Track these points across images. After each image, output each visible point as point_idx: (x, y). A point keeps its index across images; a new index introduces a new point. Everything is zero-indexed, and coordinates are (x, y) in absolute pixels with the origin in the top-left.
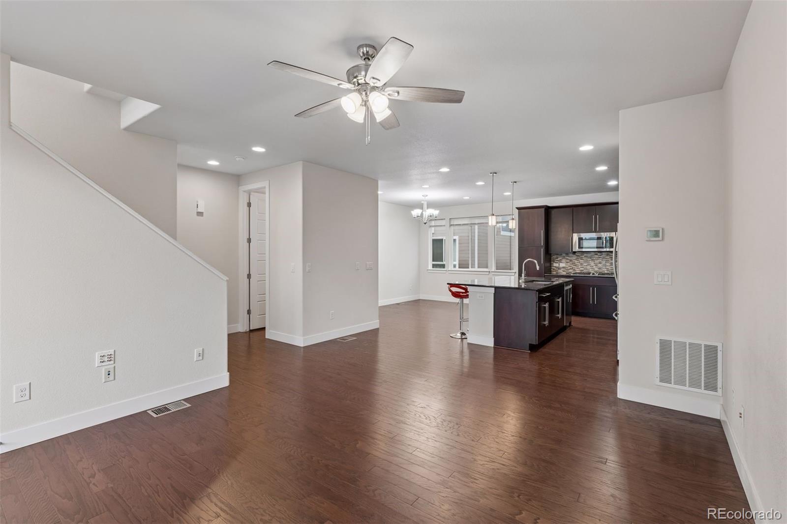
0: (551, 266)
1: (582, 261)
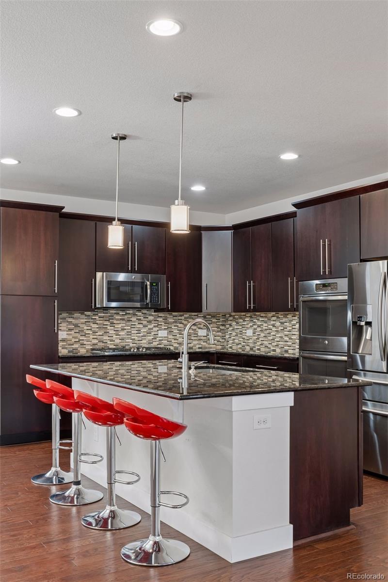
1: (96, 326)
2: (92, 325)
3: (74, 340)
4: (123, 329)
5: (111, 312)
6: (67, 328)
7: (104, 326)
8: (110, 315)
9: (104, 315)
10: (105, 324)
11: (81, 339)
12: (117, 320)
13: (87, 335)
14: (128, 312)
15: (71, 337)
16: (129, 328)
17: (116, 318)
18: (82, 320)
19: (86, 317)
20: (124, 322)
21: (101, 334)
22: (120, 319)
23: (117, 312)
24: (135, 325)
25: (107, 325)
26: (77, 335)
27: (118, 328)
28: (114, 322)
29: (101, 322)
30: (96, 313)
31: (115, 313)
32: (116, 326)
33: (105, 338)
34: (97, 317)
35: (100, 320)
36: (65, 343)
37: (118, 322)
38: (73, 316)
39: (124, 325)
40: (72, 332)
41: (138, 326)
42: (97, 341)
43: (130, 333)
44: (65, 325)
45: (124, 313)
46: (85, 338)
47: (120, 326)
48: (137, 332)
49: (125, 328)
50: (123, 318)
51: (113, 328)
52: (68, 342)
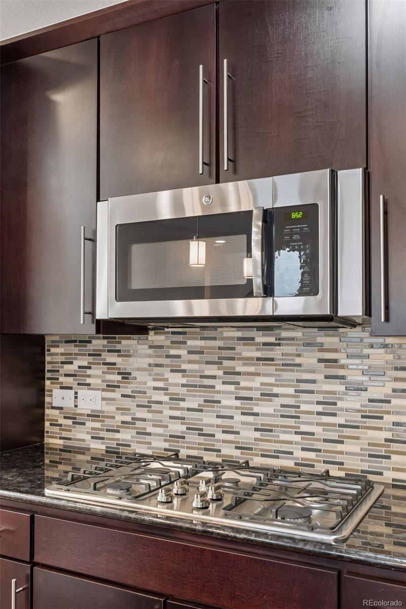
0: (41, 405)
1: (179, 379)
2: (168, 375)
3: (120, 418)
4: (268, 396)
5: (225, 334)
6: (103, 381)
7: (207, 382)
8: (220, 343)
9: (202, 343)
10: (207, 373)
11: (138, 415)
12: (247, 361)
13: (155, 407)
14: (284, 334)
15: (113, 408)
16: (291, 391)
17: (245, 354)
18: (141, 360)
19: (151, 351)
20: (271, 369)
21: (195, 406)
22: (258, 359)
23: (248, 334)
24: (314, 382)
25: (214, 377)
26: (128, 403)
27: (250, 389)
28: (238, 369)
29: (196, 367)
30: (180, 338)
31: (239, 339)
32: (243, 384)
33: (206, 420)
34: (183, 352)
35: (190, 362)
36: (98, 425)
37: (252, 369)
38: (118, 347)
39: (272, 380)
40: (116, 395)
41: (326, 387)
42: (184, 428)
43: (292, 411)
44: (99, 372)
45: (272, 340)
46: (149, 416)
47: (256, 382)
48: (320, 408)
49: (276, 390)
50: (269, 354)
51: (231, 388)
52: (108, 422)
